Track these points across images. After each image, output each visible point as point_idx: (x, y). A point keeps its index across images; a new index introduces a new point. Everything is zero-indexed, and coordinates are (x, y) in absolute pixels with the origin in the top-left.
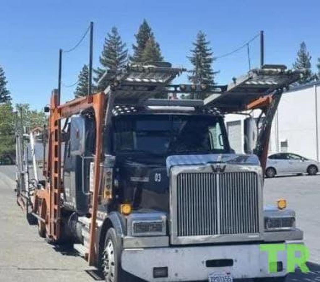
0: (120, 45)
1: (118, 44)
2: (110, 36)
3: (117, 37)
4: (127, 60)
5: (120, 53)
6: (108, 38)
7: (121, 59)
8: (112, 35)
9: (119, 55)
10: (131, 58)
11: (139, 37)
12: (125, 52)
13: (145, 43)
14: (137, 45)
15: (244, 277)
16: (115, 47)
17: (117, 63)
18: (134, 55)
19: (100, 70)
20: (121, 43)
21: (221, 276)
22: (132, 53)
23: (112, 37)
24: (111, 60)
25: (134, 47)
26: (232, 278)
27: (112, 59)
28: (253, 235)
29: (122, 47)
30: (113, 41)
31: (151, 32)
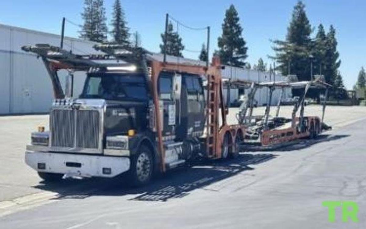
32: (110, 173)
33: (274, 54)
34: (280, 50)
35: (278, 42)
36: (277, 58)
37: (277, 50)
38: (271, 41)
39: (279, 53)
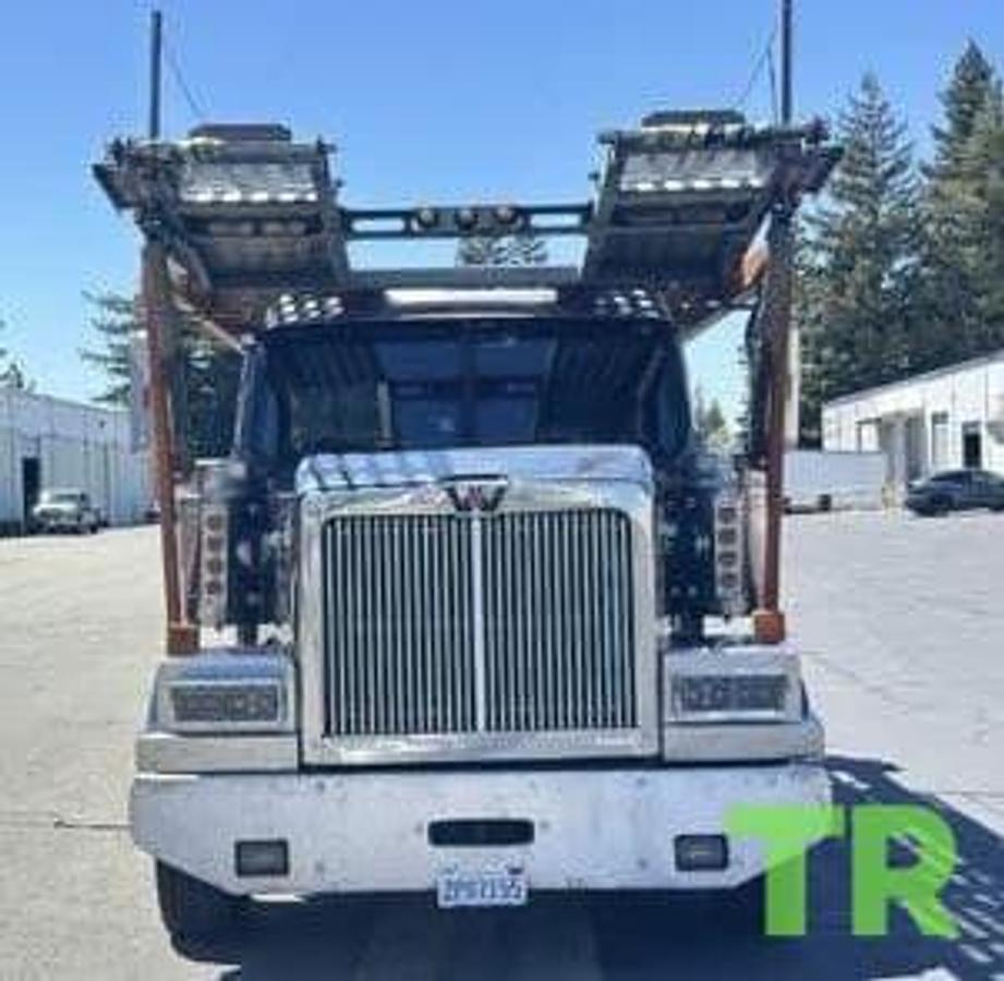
0: (888, 132)
1: (884, 127)
2: (853, 102)
3: (878, 103)
4: (913, 175)
5: (887, 154)
6: (849, 110)
7: (892, 172)
8: (862, 97)
9: (884, 160)
10: (926, 171)
11: (953, 97)
12: (905, 149)
13: (970, 115)
14: (946, 126)
15: (575, 885)
16: (872, 136)
17: (880, 186)
18: (937, 158)
19: (826, 214)
20: (891, 122)
21: (487, 877)
22: (927, 151)
23: (863, 105)
24: (860, 180)
25: (938, 134)
26: (524, 886)
27: (865, 175)
28: (612, 736)
29: (894, 136)
30: (864, 119)
31: (993, 79)
32: (723, 864)
33: (100, 344)
34: (125, 329)
35: (111, 303)
36: (112, 359)
37: (112, 329)
38: (88, 296)
39: (117, 340)
